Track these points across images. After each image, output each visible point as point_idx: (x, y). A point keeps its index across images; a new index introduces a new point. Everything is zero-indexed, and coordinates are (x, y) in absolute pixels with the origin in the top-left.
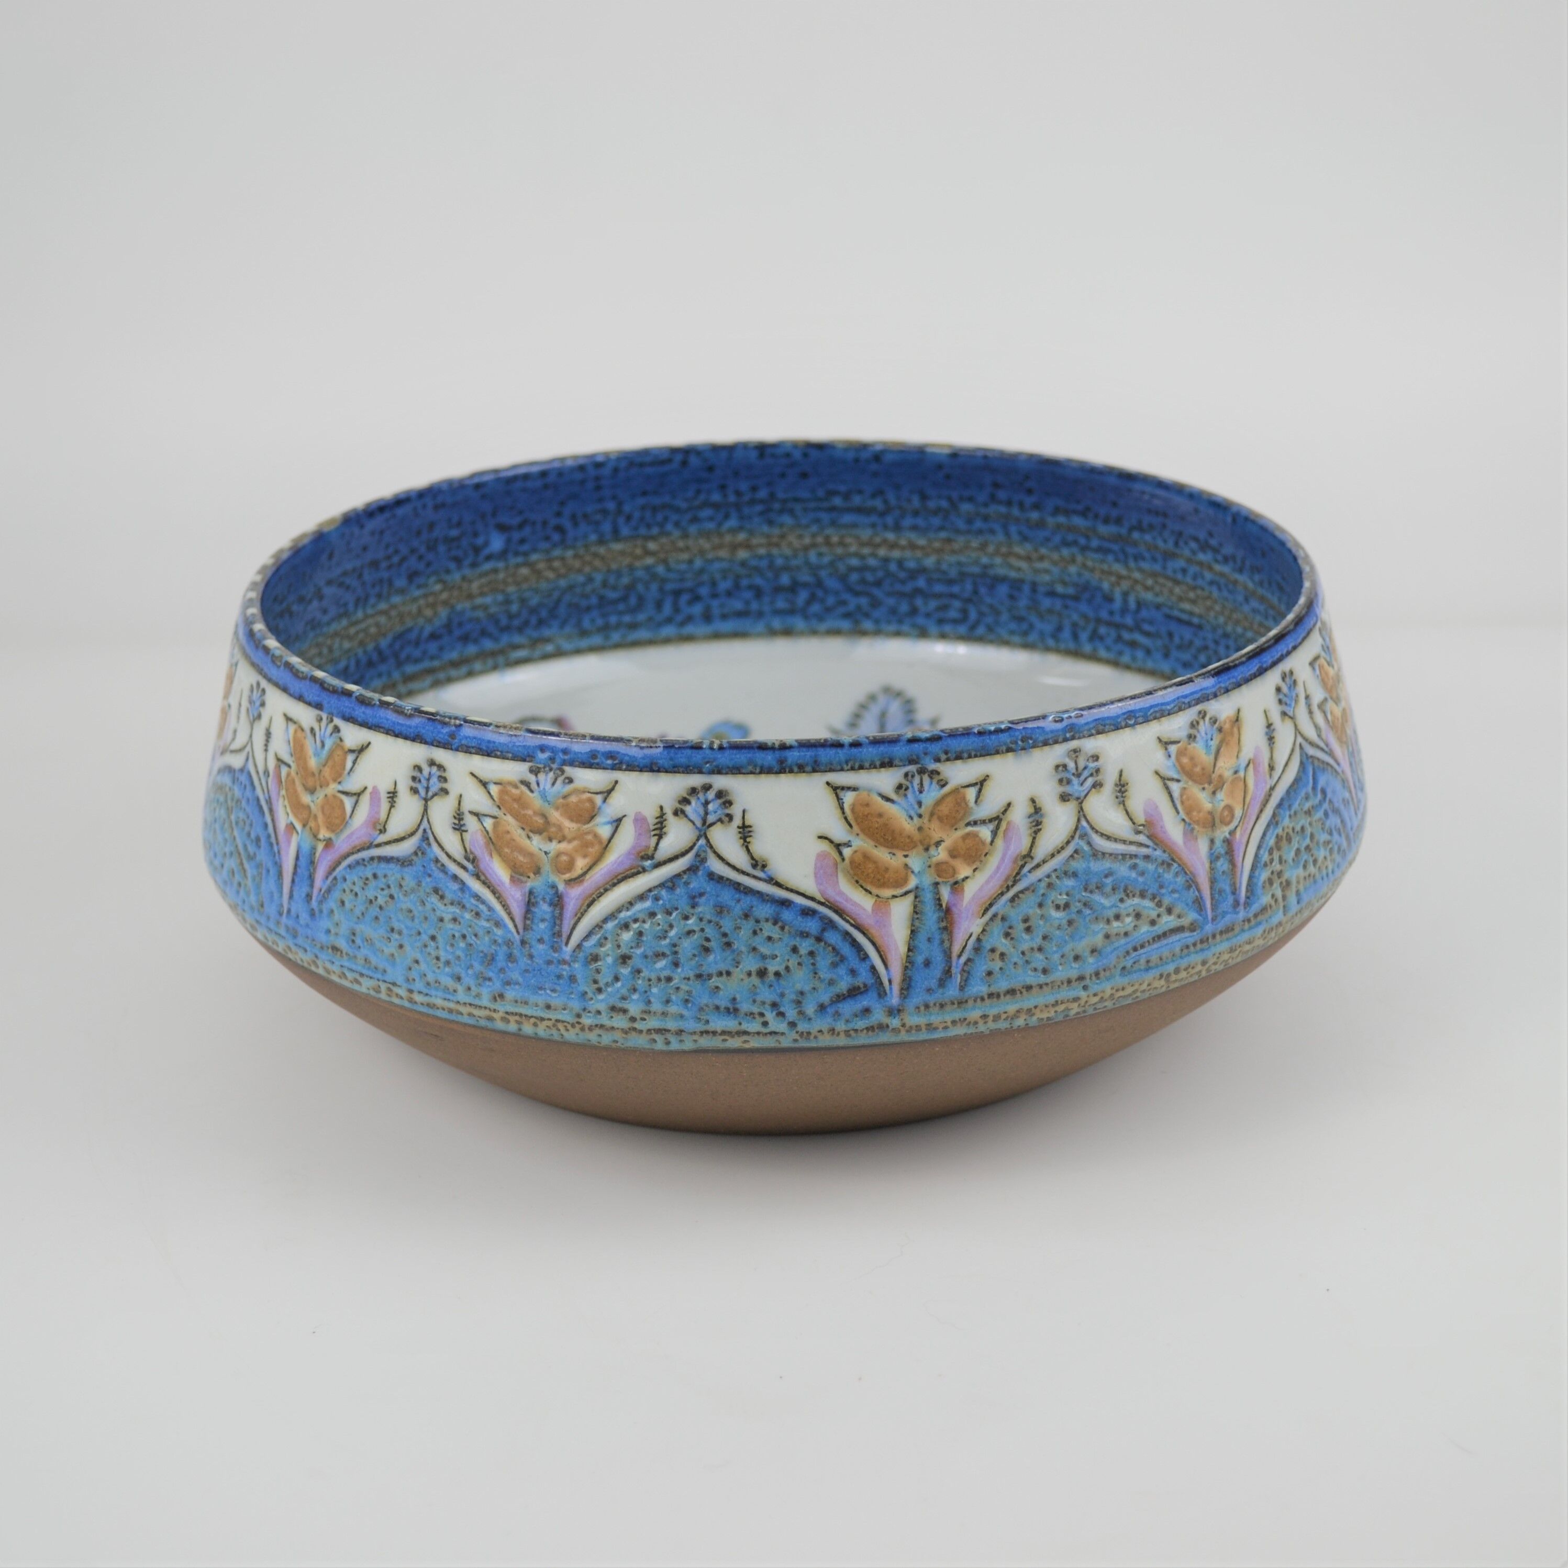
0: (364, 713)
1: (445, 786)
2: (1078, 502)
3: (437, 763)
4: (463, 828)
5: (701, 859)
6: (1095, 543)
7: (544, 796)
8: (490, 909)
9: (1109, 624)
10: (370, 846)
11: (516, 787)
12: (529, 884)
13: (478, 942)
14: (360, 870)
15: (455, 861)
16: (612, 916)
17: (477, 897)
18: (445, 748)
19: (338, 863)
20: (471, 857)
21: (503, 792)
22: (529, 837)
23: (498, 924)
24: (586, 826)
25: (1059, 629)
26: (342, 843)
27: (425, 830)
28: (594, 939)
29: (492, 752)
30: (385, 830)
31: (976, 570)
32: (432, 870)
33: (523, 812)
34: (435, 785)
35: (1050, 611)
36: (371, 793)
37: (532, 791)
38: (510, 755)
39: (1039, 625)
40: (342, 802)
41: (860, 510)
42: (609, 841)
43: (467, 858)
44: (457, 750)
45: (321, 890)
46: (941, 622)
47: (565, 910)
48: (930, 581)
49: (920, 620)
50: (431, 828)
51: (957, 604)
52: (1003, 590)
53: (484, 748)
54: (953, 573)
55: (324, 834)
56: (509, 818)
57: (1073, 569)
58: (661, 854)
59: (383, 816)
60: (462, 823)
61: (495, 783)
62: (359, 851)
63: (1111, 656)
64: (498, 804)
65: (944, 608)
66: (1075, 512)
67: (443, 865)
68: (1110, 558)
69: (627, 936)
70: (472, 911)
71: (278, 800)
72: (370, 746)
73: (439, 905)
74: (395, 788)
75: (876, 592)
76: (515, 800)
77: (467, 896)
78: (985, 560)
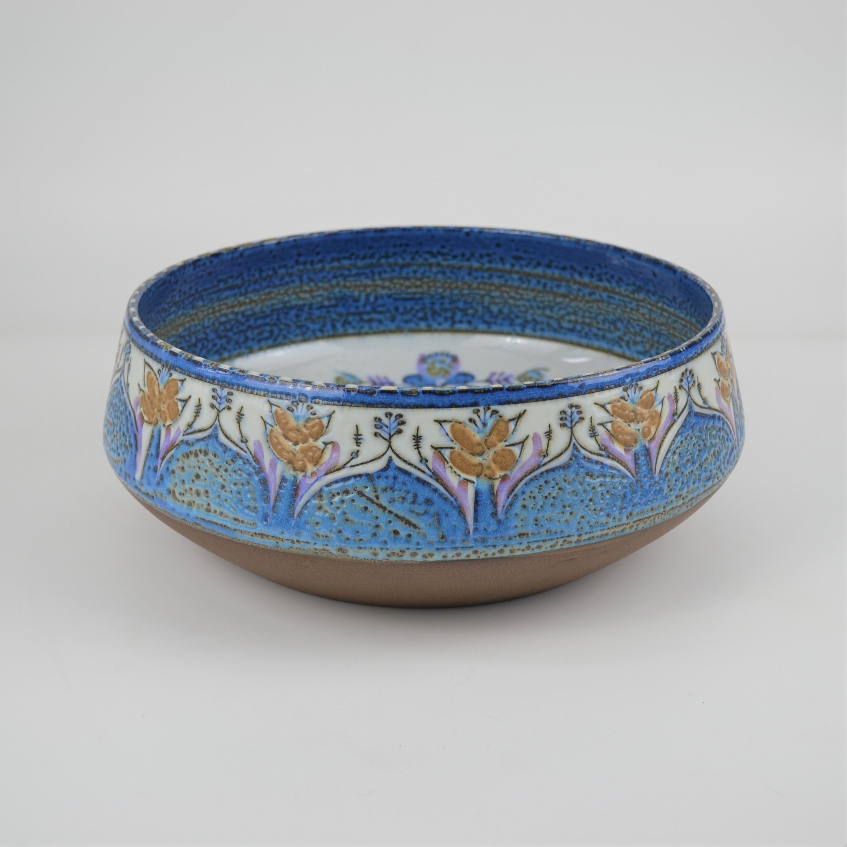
0: (516, 395)
1: (581, 415)
2: (347, 252)
3: (575, 405)
4: (596, 434)
5: (691, 407)
6: (354, 271)
7: (633, 401)
8: (619, 471)
9: (354, 314)
10: (539, 467)
11: (619, 401)
12: (633, 450)
13: (616, 491)
14: (536, 484)
15: (594, 454)
16: (669, 450)
17: (611, 468)
18: (577, 395)
19: (516, 485)
20: (603, 447)
21: (614, 407)
22: (629, 425)
23: (624, 476)
24: (651, 409)
25: (324, 325)
26: (516, 473)
27: (574, 445)
28: (664, 466)
29: (604, 388)
30: (547, 454)
31: (281, 306)
32: (583, 464)
33: (624, 413)
34: (576, 417)
35: (319, 317)
36: (532, 438)
37: (626, 401)
38: (613, 386)
39: (311, 326)
40: (510, 451)
41: (231, 288)
42: (661, 413)
43: (601, 449)
44: (585, 394)
45: (504, 506)
46: (259, 341)
47: (651, 456)
48: (256, 320)
49: (250, 343)
50: (577, 442)
51: (268, 328)
52: (293, 313)
53: (600, 387)
54: (268, 311)
55: (499, 474)
56: (619, 420)
57: (337, 290)
58: (679, 411)
59: (544, 446)
60: (594, 432)
61: (609, 404)
62: (530, 473)
63: (356, 331)
64: (612, 414)
65: (261, 333)
66: (344, 258)
67: (589, 459)
68: (362, 278)
69: (676, 457)
70: (609, 476)
71: (445, 471)
72: (526, 412)
73: (592, 481)
74: (550, 429)
75: (230, 334)
76: (619, 409)
77: (606, 469)
78: (286, 299)
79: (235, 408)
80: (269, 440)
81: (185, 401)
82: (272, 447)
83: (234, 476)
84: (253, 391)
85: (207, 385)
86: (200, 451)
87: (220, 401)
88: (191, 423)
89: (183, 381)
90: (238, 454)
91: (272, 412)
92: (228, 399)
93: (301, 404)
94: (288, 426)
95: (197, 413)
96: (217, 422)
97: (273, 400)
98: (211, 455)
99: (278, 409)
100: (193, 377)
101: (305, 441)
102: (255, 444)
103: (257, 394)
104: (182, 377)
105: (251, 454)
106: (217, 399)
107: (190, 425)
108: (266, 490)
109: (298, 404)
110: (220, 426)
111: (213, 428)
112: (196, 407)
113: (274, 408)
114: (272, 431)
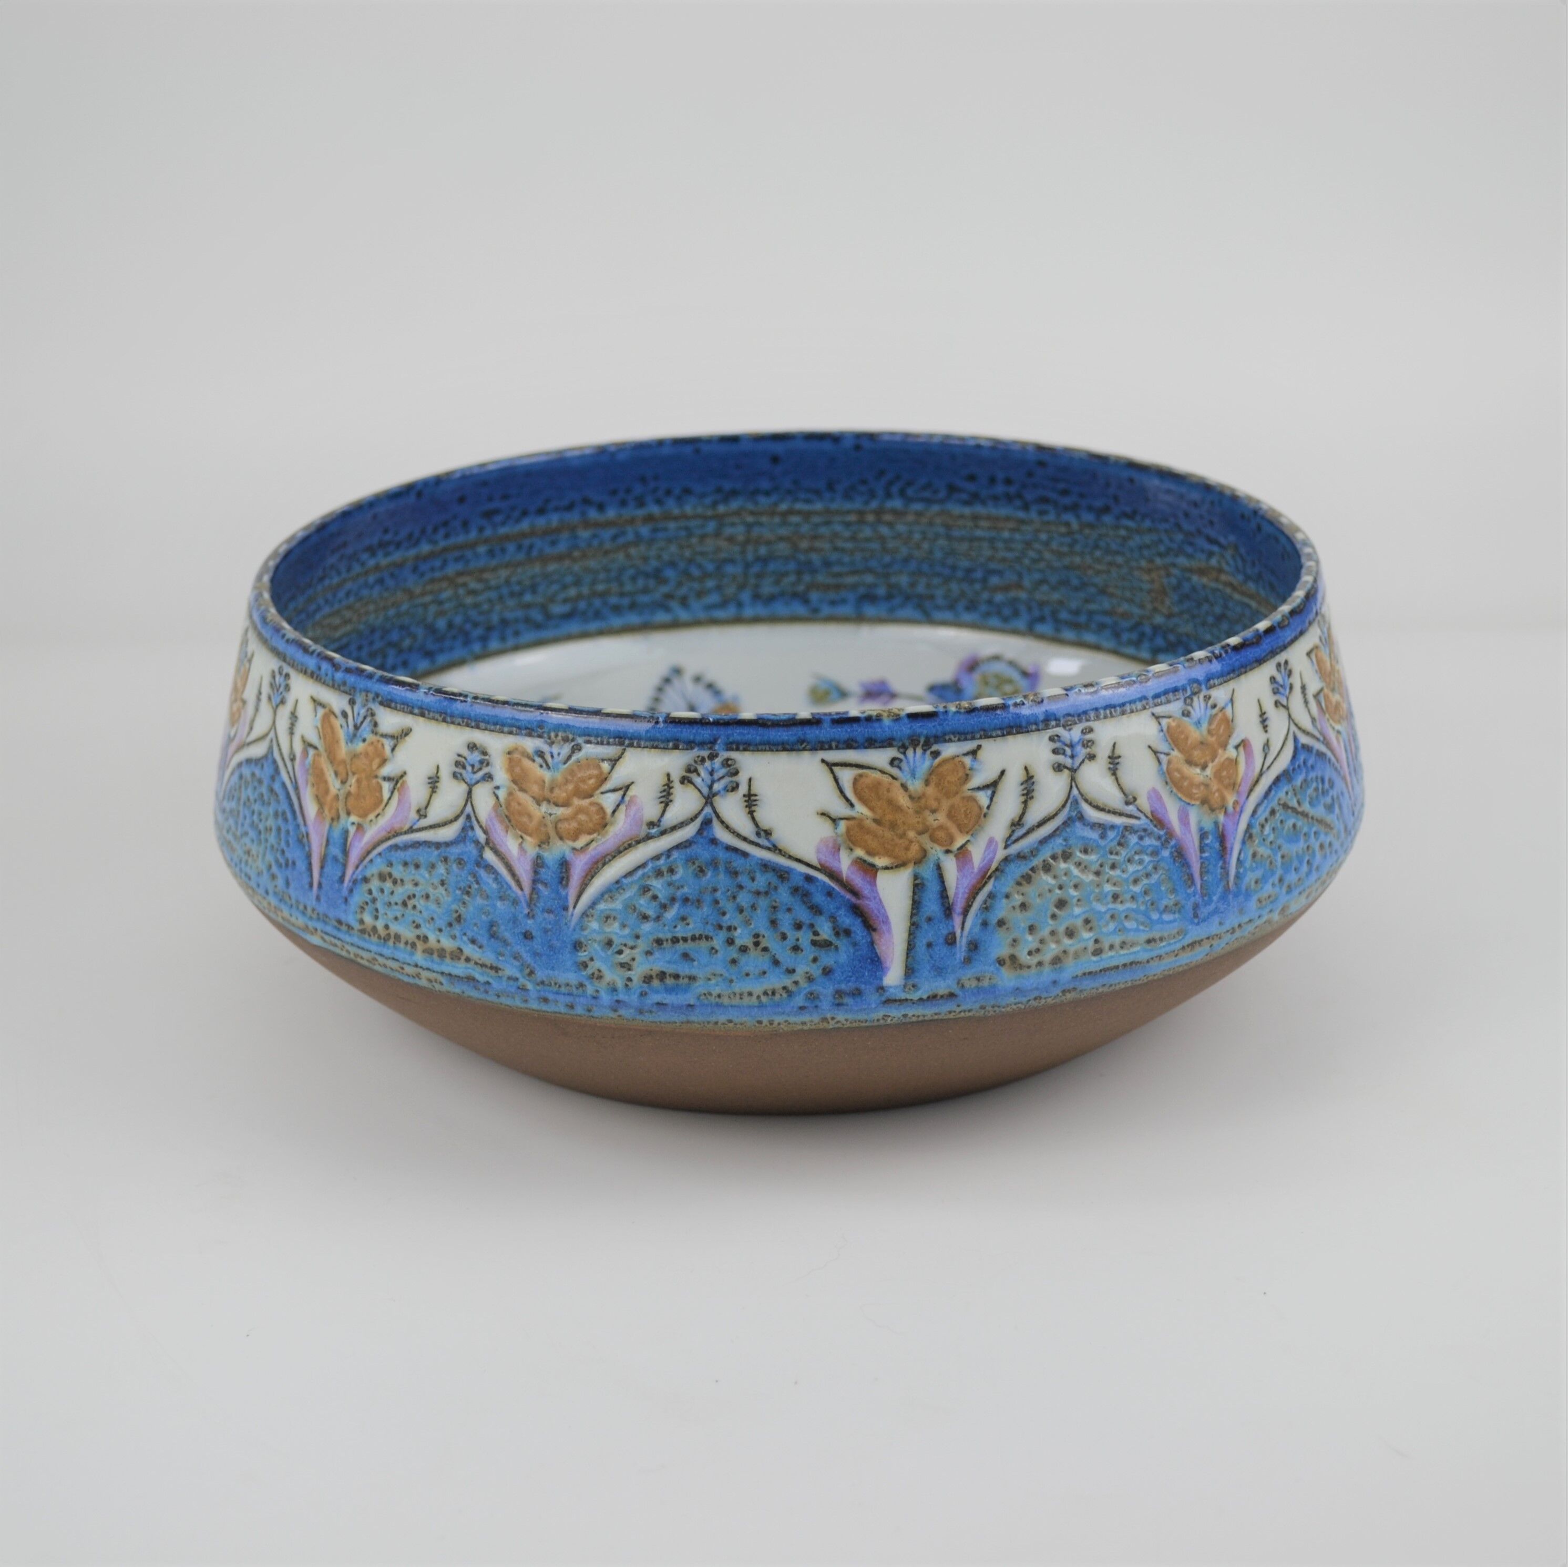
79: (1103, 752)
80: (1168, 780)
81: (993, 786)
82: (1175, 790)
83: (1131, 868)
84: (1125, 708)
85: (1034, 736)
86: (1054, 857)
87: (1072, 751)
88: (1017, 819)
89: (974, 753)
90: (1126, 828)
91: (1162, 730)
92: (1085, 742)
93: (1195, 699)
94: (1189, 742)
95: (1027, 794)
96: (1075, 792)
97: (1159, 710)
98: (1078, 854)
99: (1170, 720)
100: (998, 736)
101: (1214, 757)
102: (1149, 798)
103: (1132, 712)
104: (970, 745)
105: (1147, 817)
106: (1064, 750)
107: (1017, 824)
108: (1183, 865)
109: (1192, 700)
110: (1082, 795)
111: (1068, 805)
112: (1022, 784)
113: (1164, 722)
114: (1169, 762)
